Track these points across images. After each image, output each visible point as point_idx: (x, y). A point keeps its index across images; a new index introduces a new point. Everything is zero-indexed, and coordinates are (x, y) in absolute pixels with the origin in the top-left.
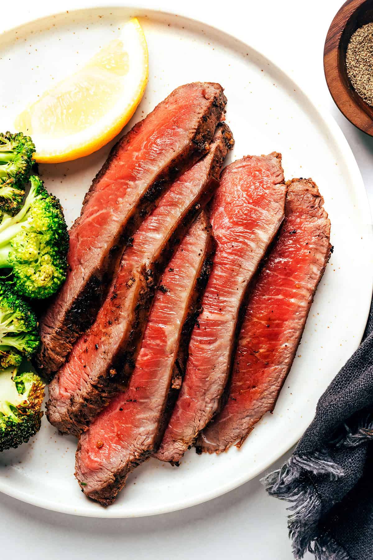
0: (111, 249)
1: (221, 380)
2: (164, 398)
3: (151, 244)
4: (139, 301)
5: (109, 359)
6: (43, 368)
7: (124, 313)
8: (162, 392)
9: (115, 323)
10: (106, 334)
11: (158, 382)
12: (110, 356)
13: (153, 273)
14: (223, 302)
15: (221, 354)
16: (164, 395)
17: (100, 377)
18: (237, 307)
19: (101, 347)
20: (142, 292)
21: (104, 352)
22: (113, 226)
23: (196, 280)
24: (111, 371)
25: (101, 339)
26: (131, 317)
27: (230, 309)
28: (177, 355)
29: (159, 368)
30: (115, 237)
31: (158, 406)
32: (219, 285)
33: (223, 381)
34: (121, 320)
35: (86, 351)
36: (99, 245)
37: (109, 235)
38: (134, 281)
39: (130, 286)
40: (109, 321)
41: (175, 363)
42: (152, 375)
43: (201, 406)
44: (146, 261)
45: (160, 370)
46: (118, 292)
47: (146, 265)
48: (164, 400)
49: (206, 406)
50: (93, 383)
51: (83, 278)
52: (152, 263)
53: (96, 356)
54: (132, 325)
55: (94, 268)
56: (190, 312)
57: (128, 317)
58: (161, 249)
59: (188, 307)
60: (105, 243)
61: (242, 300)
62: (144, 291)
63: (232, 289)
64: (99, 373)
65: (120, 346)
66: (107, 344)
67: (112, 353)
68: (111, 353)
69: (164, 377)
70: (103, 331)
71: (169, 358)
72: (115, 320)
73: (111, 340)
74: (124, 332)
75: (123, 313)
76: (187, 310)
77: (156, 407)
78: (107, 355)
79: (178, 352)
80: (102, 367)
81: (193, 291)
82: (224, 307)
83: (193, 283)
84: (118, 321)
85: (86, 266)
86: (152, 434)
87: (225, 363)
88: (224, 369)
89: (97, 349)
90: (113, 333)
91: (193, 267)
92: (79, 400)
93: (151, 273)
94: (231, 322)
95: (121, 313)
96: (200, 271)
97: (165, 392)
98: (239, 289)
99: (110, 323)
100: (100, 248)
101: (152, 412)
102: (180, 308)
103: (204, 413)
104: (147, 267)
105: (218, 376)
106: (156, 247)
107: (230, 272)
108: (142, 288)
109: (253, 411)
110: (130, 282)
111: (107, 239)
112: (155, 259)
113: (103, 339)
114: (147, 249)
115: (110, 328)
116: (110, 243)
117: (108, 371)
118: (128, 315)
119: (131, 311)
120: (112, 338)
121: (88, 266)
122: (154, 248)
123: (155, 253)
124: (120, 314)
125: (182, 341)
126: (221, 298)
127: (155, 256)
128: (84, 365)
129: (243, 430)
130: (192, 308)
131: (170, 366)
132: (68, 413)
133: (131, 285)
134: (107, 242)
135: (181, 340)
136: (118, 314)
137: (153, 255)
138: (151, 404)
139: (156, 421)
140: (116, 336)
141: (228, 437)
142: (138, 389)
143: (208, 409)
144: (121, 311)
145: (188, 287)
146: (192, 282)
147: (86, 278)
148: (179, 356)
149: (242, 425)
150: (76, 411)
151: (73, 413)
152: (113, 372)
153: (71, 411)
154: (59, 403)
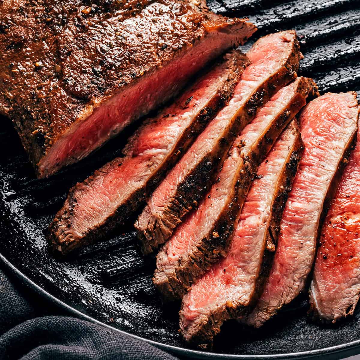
1: (308, 261)
5: (212, 225)
6: (152, 239)
7: (226, 190)
12: (213, 222)
14: (311, 195)
15: (307, 239)
17: (204, 240)
19: (206, 218)
21: (208, 221)
24: (214, 233)
26: (231, 193)
33: (310, 262)
41: (268, 229)
43: (290, 282)
49: (294, 284)
50: (198, 245)
53: (201, 226)
54: (232, 198)
64: (202, 237)
66: (210, 215)
67: (214, 220)
73: (214, 212)
80: (205, 232)
82: (312, 198)
92: (186, 258)
103: (291, 290)
105: (306, 256)
107: (315, 172)
117: (210, 234)
126: (309, 192)
132: (176, 272)
143: (296, 286)
150: (184, 269)
151: (180, 271)
152: (216, 234)
153: (178, 269)
154: (167, 267)
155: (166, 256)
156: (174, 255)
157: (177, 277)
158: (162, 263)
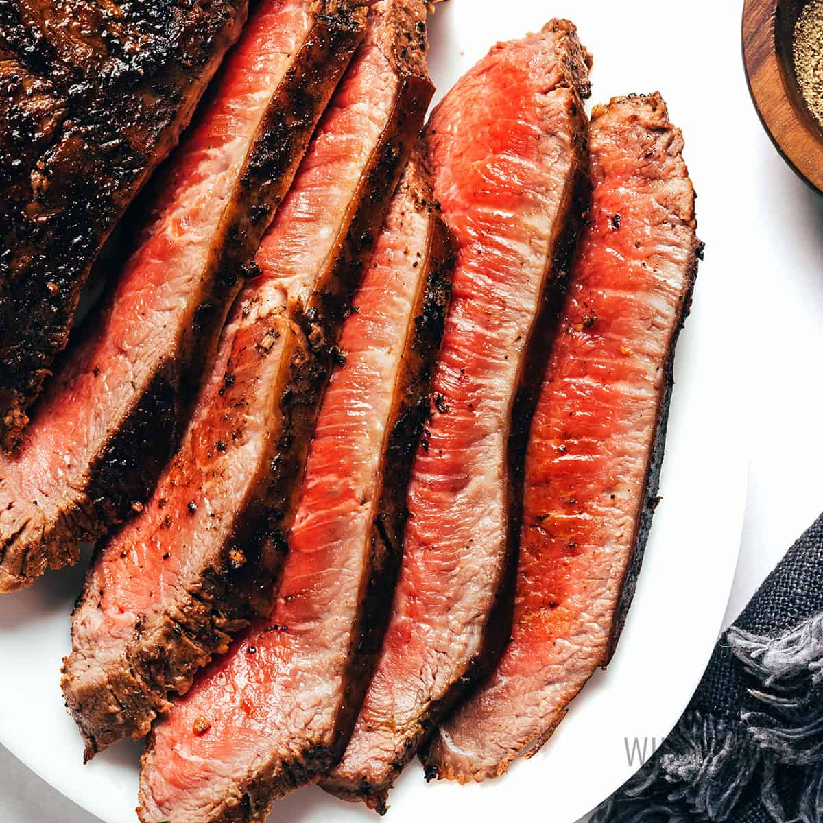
0: (196, 308)
1: (488, 573)
2: (353, 613)
3: (306, 251)
4: (289, 383)
5: (227, 527)
7: (255, 416)
8: (348, 597)
9: (234, 444)
10: (212, 474)
11: (336, 576)
12: (228, 518)
13: (320, 316)
15: (482, 513)
16: (354, 605)
17: (207, 572)
18: (509, 398)
19: (204, 505)
20: (297, 361)
21: (212, 515)
22: (194, 256)
23: (412, 323)
24: (233, 553)
25: (200, 488)
26: (271, 425)
27: (492, 403)
28: (380, 506)
29: (337, 539)
30: (202, 280)
31: (340, 635)
32: (465, 347)
33: (493, 575)
34: (248, 434)
35: (166, 524)
36: (168, 303)
37: (188, 277)
38: (277, 336)
39: (268, 351)
40: (219, 444)
41: (374, 522)
42: (322, 559)
43: (439, 637)
44: (301, 290)
45: (341, 544)
46: (237, 370)
47: (302, 299)
48: (356, 617)
49: (450, 640)
50: (191, 587)
51: (132, 383)
52: (315, 294)
53: (190, 529)
54: (275, 442)
55: (161, 358)
56: (406, 401)
57: (266, 424)
58: (334, 258)
59: (401, 389)
60: (181, 296)
61: (520, 382)
62: (303, 359)
63: (494, 358)
64: (202, 564)
65: (249, 492)
66: (217, 495)
67: (231, 511)
68: (229, 513)
69: (350, 562)
70: (205, 469)
71: (359, 512)
72: (234, 437)
73: (228, 484)
74: (259, 458)
75: (251, 418)
76: (398, 396)
77: (335, 638)
78: (220, 520)
79: (382, 498)
80: (208, 548)
81: (410, 349)
82: (479, 399)
83: (407, 331)
84: (241, 437)
85: (137, 356)
86: (330, 705)
87: (495, 530)
88: (495, 545)
89: (192, 512)
90: (231, 467)
91: (404, 295)
92: (156, 620)
93: (316, 316)
94: (496, 435)
95: (246, 417)
96: (419, 301)
97: (356, 596)
98: (509, 358)
99: (221, 448)
100: (170, 310)
101: (327, 651)
102: (380, 395)
103: (445, 657)
104: (304, 304)
105: (481, 561)
106: (320, 256)
107: (483, 318)
108: (297, 350)
109: (562, 667)
110: (266, 342)
111: (185, 287)
112: (322, 284)
113: (206, 486)
114: (299, 264)
115: (221, 459)
116: (193, 294)
117: (224, 556)
118: (266, 420)
119: (271, 408)
120: (229, 478)
121: (144, 354)
122: (316, 259)
123: (319, 270)
124: (245, 422)
125: (390, 472)
127: (320, 275)
128: (163, 554)
129: (541, 717)
130: (410, 392)
131: (365, 531)
132: (128, 658)
133: (271, 347)
134: (185, 293)
135: (387, 469)
136: (241, 419)
137: (316, 276)
138: (324, 632)
139: (337, 673)
140: (240, 471)
141: (504, 735)
142: (289, 598)
143: (456, 647)
144: (248, 414)
145: (396, 342)
146: (404, 330)
147: (140, 382)
148: (384, 509)
149: (538, 705)
150: (151, 648)
151: (141, 653)
152: (237, 556)
153: (135, 650)
154: (101, 643)
155: (101, 613)
156: (122, 611)
157: (131, 671)
158: (88, 634)
